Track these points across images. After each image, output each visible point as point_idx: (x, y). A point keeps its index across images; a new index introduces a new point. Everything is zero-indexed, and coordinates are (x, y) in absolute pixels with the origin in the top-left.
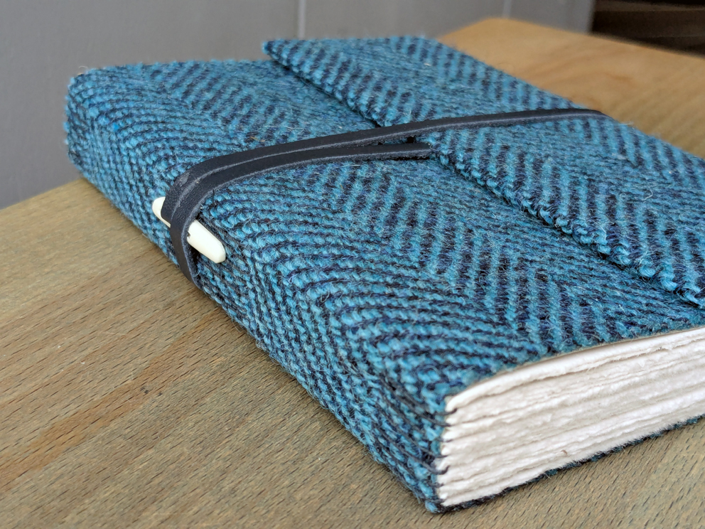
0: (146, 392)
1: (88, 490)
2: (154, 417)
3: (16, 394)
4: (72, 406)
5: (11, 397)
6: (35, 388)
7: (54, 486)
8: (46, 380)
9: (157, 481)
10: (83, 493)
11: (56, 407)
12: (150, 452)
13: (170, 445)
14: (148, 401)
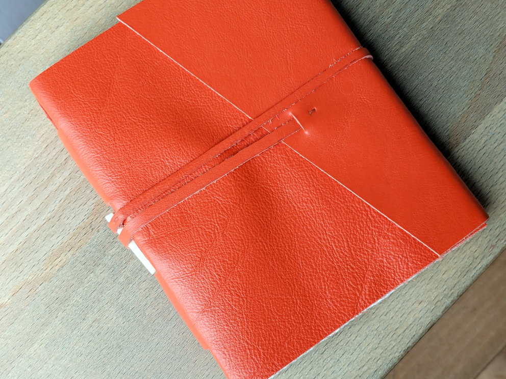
0: (92, 229)
1: (66, 298)
2: (94, 250)
3: (37, 225)
4: (60, 238)
5: (34, 228)
6: (45, 221)
7: (53, 294)
8: (49, 215)
9: (93, 296)
10: (65, 299)
11: (54, 237)
12: (92, 275)
13: (100, 272)
14: (93, 237)
